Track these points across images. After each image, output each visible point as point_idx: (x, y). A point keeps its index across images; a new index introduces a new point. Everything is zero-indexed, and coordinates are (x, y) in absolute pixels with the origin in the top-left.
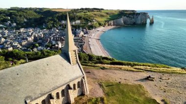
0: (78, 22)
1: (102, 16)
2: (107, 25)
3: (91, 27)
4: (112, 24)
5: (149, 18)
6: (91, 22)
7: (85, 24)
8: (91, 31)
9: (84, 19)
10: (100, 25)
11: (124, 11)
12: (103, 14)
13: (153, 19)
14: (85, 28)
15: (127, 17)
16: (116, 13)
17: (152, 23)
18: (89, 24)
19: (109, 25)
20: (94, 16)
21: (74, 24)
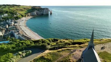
0: (6, 15)
1: (22, 10)
2: (27, 16)
3: (17, 18)
4: (30, 15)
5: (49, 11)
6: (16, 14)
7: (11, 16)
8: (18, 21)
9: (10, 12)
10: (22, 16)
11: (34, 7)
12: (22, 9)
13: (51, 11)
14: (13, 19)
15: (38, 11)
16: (30, 8)
17: (51, 14)
18: (15, 16)
19: (28, 16)
20: (16, 10)
21: (3, 17)
